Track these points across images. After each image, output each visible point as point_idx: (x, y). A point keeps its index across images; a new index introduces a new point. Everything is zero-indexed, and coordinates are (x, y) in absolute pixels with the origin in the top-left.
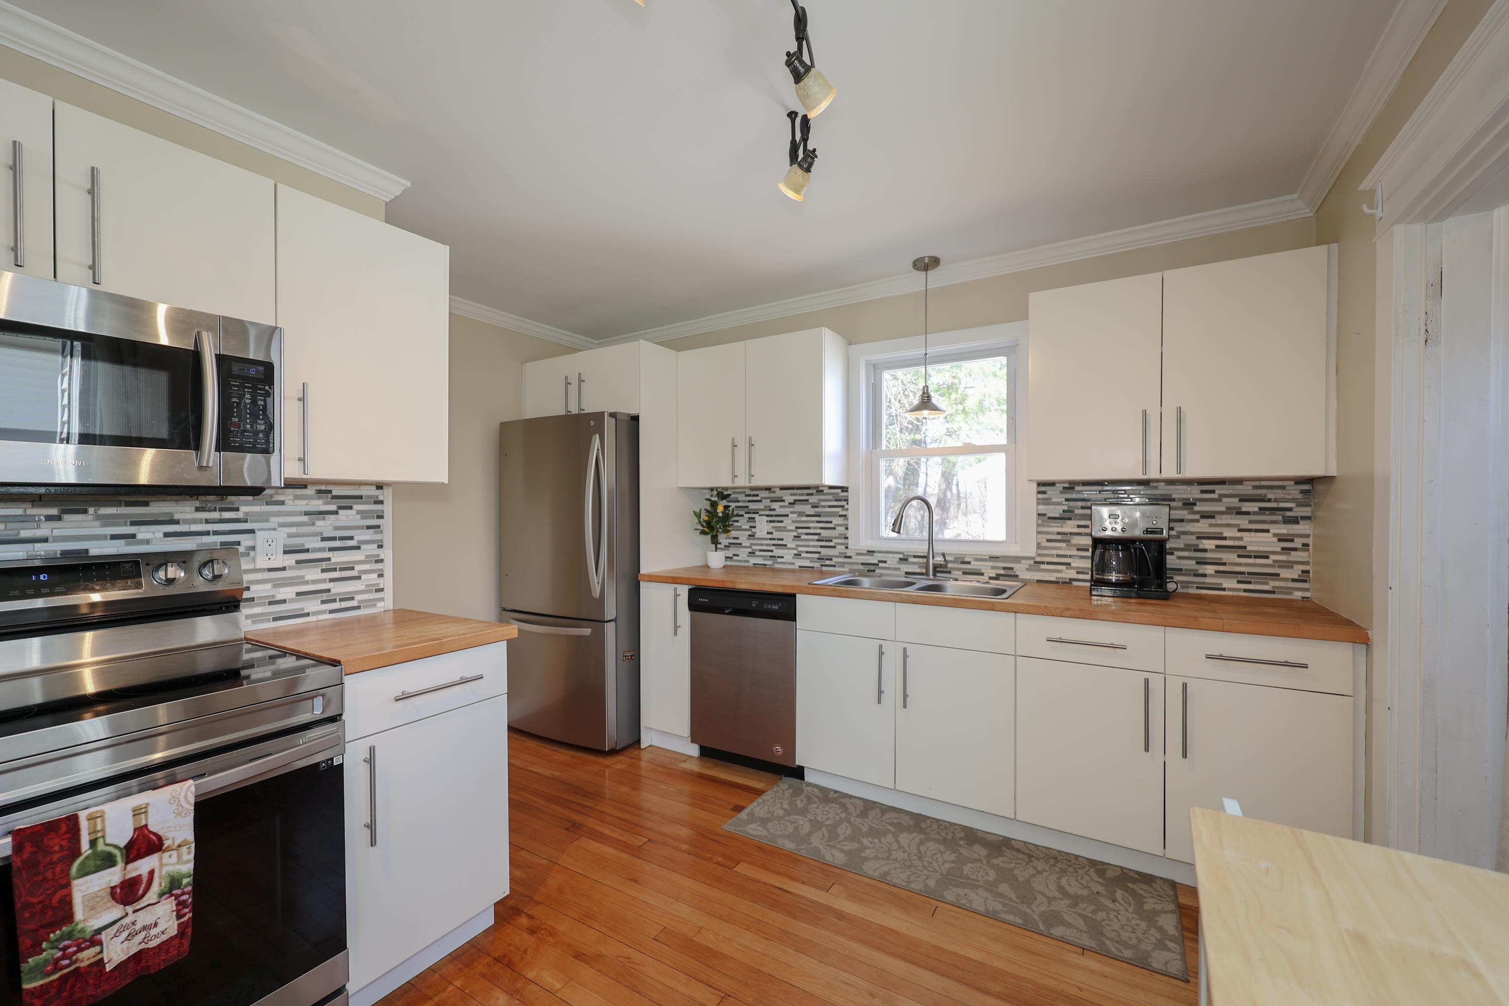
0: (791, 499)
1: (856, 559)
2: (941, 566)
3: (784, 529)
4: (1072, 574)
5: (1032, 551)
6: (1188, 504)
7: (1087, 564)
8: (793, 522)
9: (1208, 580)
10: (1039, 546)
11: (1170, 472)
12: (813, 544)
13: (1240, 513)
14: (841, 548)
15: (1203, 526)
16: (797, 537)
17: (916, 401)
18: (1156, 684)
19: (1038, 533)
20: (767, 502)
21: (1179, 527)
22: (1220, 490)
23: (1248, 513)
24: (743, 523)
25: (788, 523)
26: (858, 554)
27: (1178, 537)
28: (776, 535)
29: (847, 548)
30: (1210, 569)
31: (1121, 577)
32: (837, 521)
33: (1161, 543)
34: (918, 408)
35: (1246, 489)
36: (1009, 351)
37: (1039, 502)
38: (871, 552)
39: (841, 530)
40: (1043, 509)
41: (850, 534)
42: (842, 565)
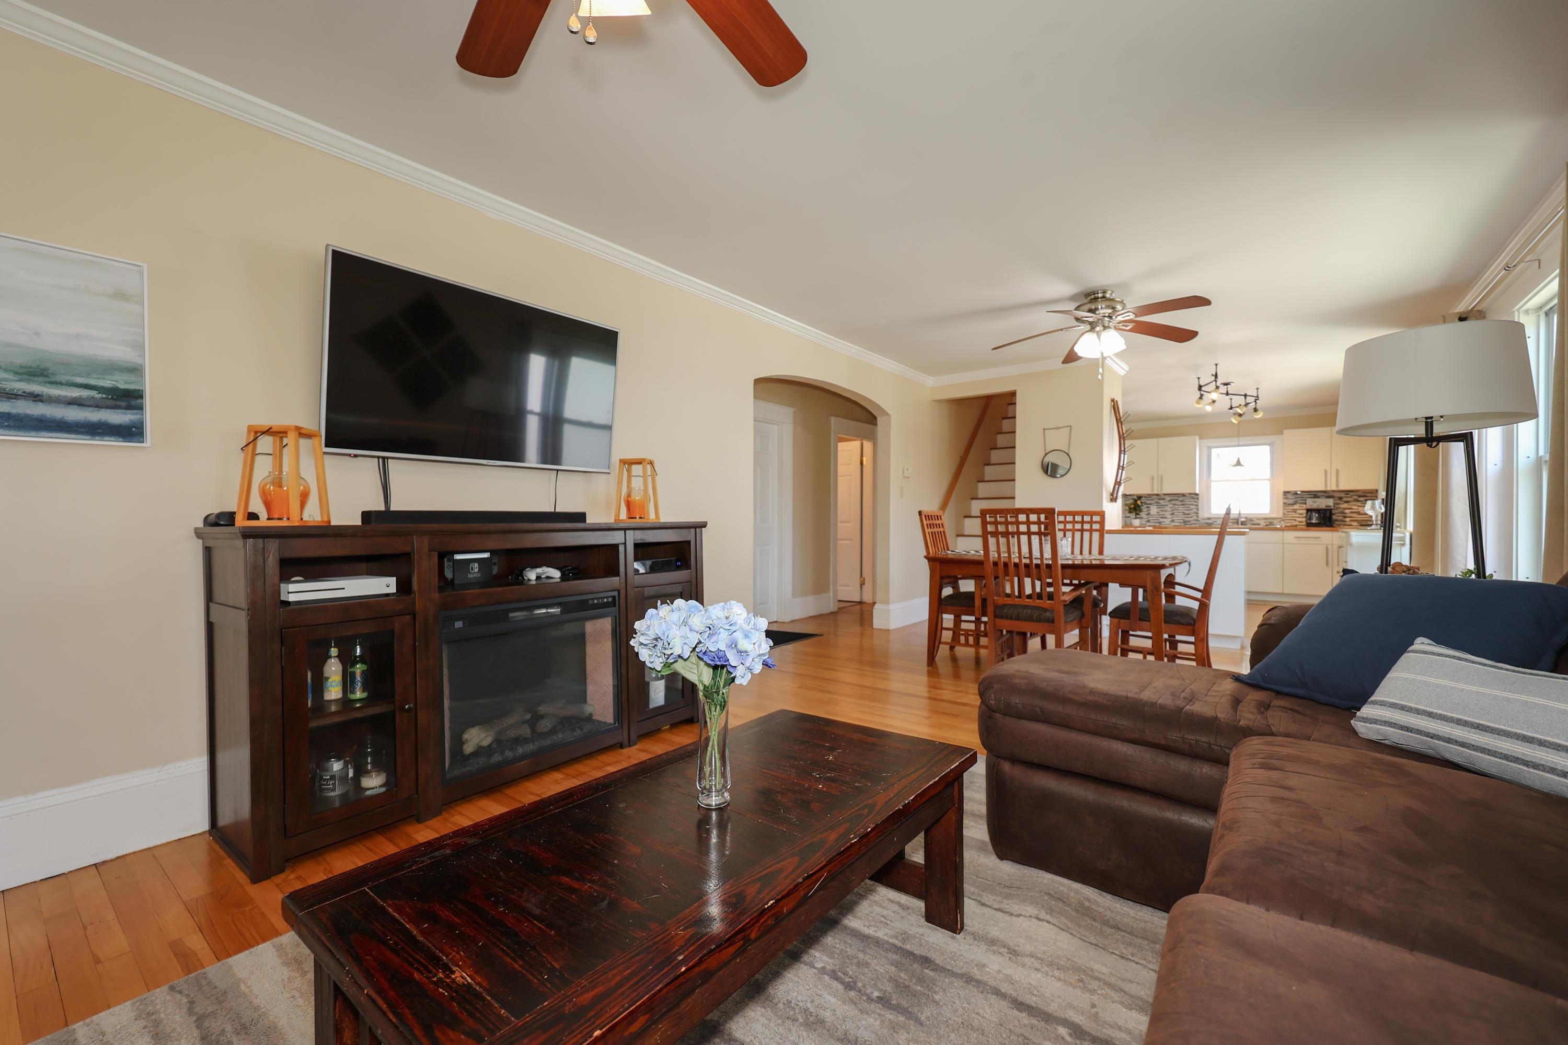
0: (1169, 499)
1: (1202, 521)
2: (1244, 522)
3: (1166, 511)
4: (1297, 523)
5: (1281, 515)
6: (1340, 498)
7: (1304, 519)
8: (1171, 508)
9: (1348, 523)
10: (1284, 514)
11: (1334, 488)
12: (1181, 517)
13: (1358, 501)
14: (1195, 518)
15: (1345, 505)
16: (1173, 514)
17: (1235, 463)
18: (1330, 547)
19: (1284, 509)
20: (1157, 500)
21: (1337, 506)
22: (1351, 494)
23: (1361, 501)
24: (1144, 508)
25: (1167, 508)
26: (1203, 519)
27: (1337, 509)
28: (1161, 513)
29: (1198, 517)
30: (1348, 519)
31: (1317, 522)
32: (1192, 507)
33: (1331, 510)
34: (1236, 465)
35: (1361, 494)
36: (1271, 444)
37: (1284, 498)
38: (1209, 519)
39: (1195, 510)
40: (1285, 501)
41: (1200, 512)
42: (1195, 524)
